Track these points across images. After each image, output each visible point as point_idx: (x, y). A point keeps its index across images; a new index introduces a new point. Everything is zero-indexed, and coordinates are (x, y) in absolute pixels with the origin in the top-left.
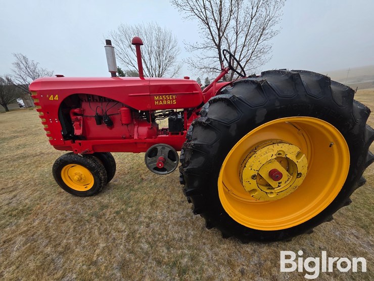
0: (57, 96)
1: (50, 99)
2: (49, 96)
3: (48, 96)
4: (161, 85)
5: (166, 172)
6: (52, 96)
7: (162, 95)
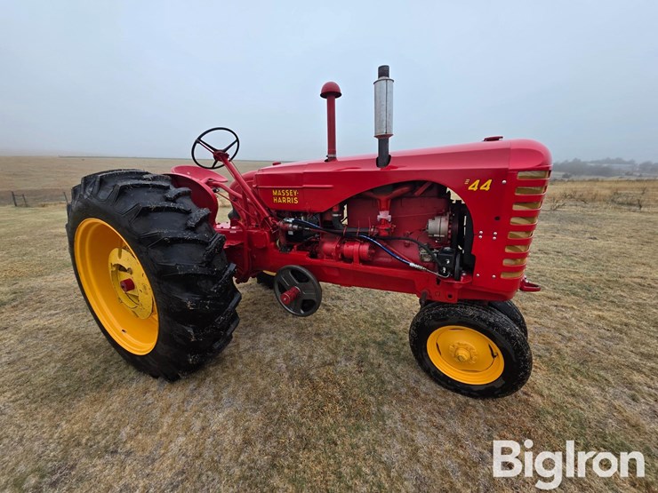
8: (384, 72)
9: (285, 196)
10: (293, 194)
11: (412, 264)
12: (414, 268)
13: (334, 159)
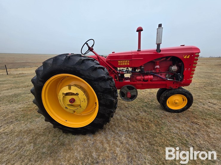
8: (160, 25)
9: (124, 63)
10: (127, 62)
11: (168, 79)
12: (169, 80)
13: (140, 50)
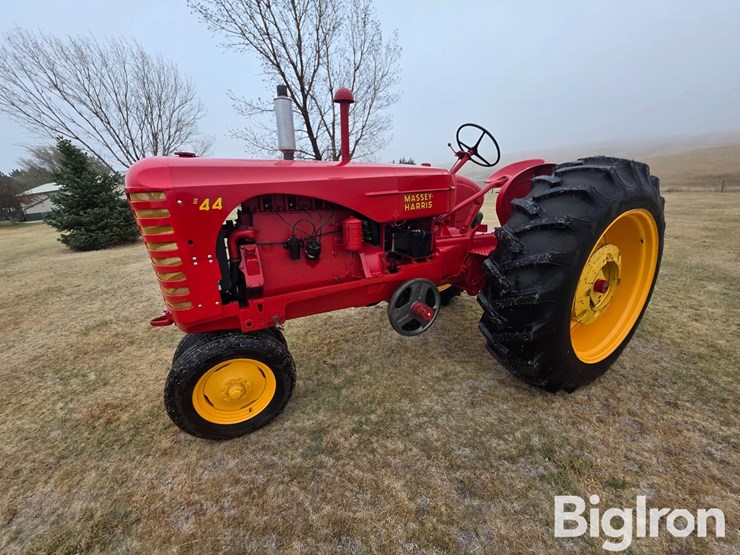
0: (219, 200)
1: (201, 208)
2: (200, 203)
3: (196, 201)
4: (398, 177)
5: (421, 329)
6: (207, 201)
7: (415, 194)
